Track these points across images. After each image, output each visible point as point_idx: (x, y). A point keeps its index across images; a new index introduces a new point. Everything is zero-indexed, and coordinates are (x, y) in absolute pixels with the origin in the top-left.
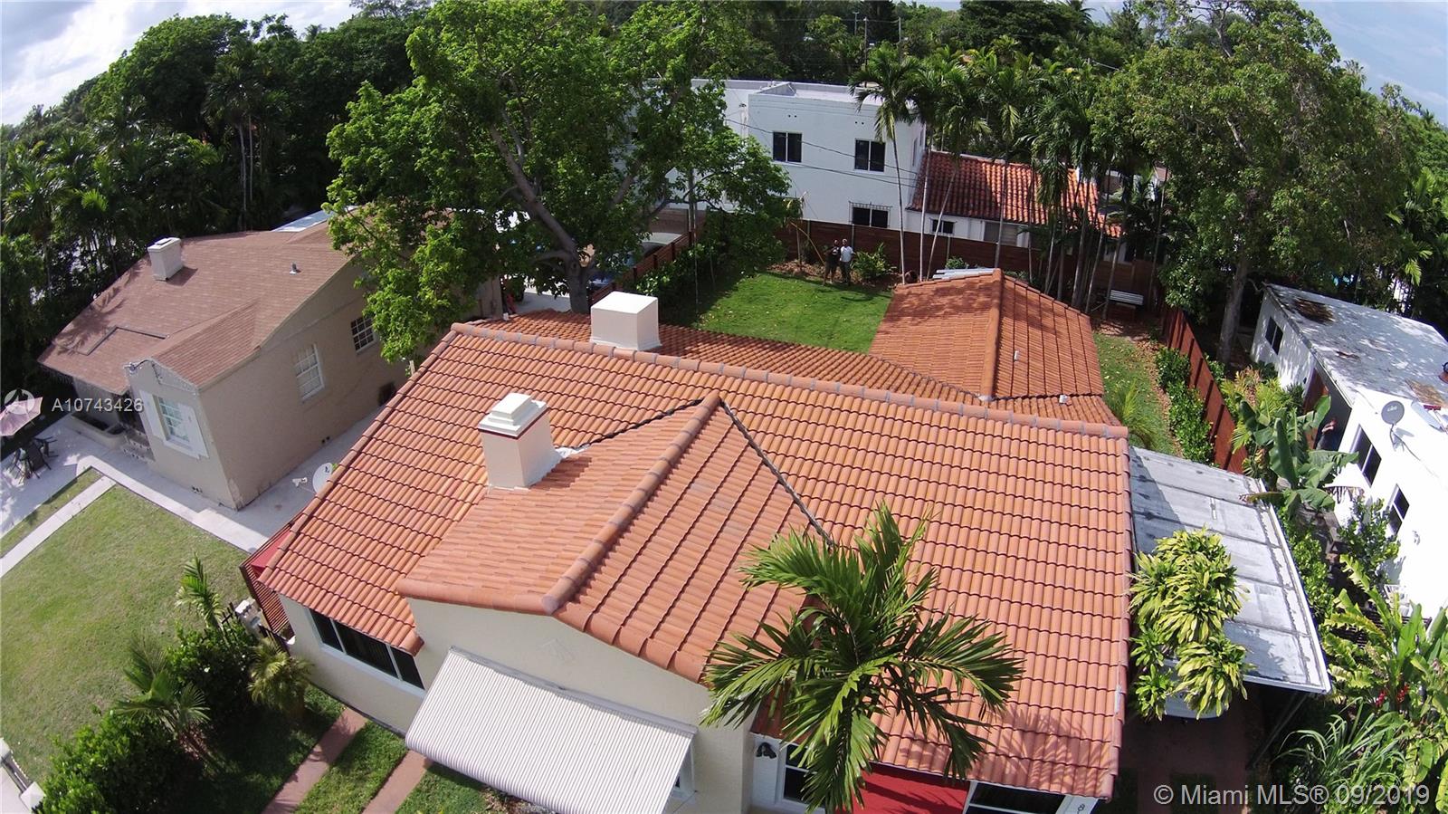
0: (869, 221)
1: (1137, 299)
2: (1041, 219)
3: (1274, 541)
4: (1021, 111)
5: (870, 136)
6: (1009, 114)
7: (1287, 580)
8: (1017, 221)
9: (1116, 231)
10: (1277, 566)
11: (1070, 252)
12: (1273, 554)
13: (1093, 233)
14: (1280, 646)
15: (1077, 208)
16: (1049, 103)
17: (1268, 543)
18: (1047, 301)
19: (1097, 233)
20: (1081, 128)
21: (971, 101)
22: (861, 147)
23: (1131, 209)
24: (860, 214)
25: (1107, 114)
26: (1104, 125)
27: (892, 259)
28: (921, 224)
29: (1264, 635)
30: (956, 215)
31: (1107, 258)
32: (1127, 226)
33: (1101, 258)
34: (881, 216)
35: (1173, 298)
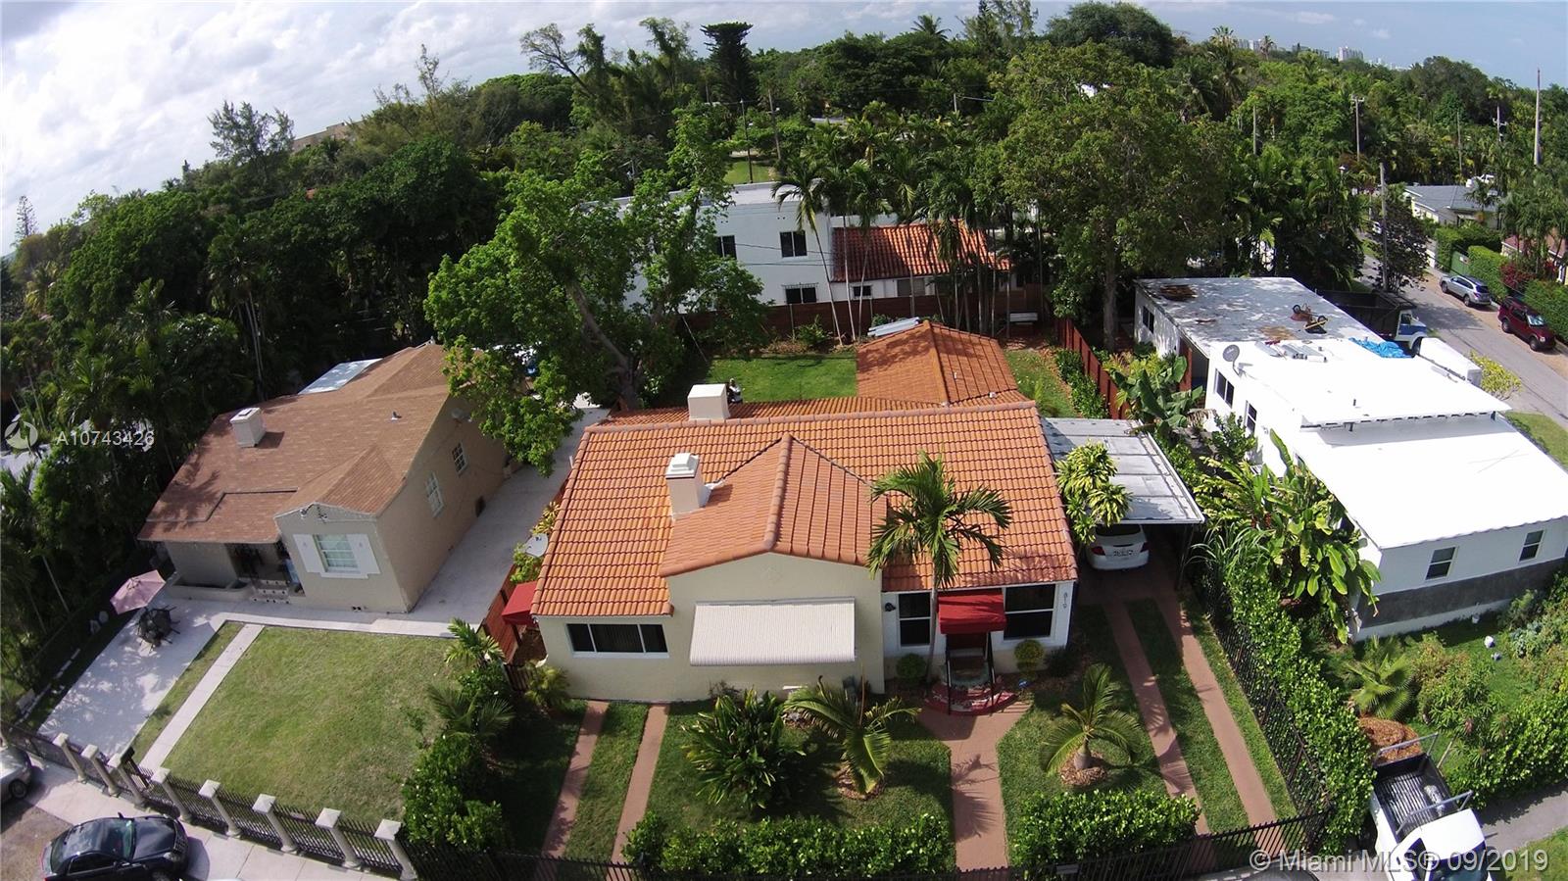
0: (801, 297)
1: (1032, 317)
2: (943, 268)
3: (1152, 452)
4: (914, 188)
5: (793, 227)
6: (906, 192)
7: (1164, 471)
8: (923, 274)
9: (1005, 265)
10: (1157, 465)
11: (971, 291)
12: (1153, 461)
13: (987, 272)
14: (1164, 505)
15: (970, 255)
16: (937, 179)
17: (1148, 454)
18: (965, 336)
19: (991, 271)
20: (965, 195)
21: (873, 186)
22: (785, 238)
23: (1016, 245)
24: (792, 294)
25: (985, 182)
26: (984, 191)
28: (844, 293)
29: (1153, 501)
30: (872, 279)
31: (1001, 289)
32: (1013, 258)
33: (997, 290)
34: (810, 292)
35: (1059, 311)
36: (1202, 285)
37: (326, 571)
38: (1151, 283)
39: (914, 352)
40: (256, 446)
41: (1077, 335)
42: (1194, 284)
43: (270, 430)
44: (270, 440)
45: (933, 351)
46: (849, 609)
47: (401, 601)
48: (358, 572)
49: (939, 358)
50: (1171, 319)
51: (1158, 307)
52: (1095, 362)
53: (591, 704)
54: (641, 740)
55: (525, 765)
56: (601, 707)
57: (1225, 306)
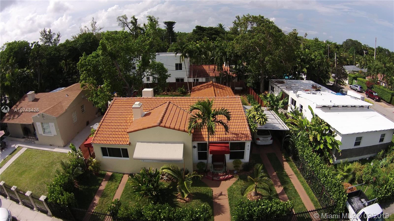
0: (180, 81)
1: (241, 88)
2: (218, 75)
3: (273, 114)
4: (211, 52)
5: (179, 62)
6: (209, 53)
7: (277, 118)
8: (212, 77)
9: (234, 75)
10: (275, 117)
11: (225, 81)
12: (274, 116)
13: (229, 76)
14: (277, 125)
15: (225, 72)
16: (217, 49)
17: (272, 115)
18: (222, 86)
19: (230, 76)
20: (225, 53)
21: (201, 51)
22: (177, 65)
23: (237, 70)
24: (177, 80)
25: (230, 50)
26: (229, 52)
27: (186, 88)
28: (191, 80)
29: (274, 124)
30: (199, 77)
31: (233, 81)
32: (236, 73)
33: (232, 81)
34: (182, 80)
35: (248, 85)
36: (287, 81)
37: (44, 133)
38: (273, 80)
39: (208, 87)
40: (32, 101)
41: (253, 91)
42: (285, 81)
43: (36, 98)
44: (36, 100)
45: (212, 87)
46: (182, 146)
47: (62, 143)
48: (51, 134)
49: (214, 88)
50: (279, 87)
51: (275, 85)
52: (257, 97)
53: (108, 173)
54: (120, 183)
55: (86, 187)
56: (110, 174)
57: (293, 85)
